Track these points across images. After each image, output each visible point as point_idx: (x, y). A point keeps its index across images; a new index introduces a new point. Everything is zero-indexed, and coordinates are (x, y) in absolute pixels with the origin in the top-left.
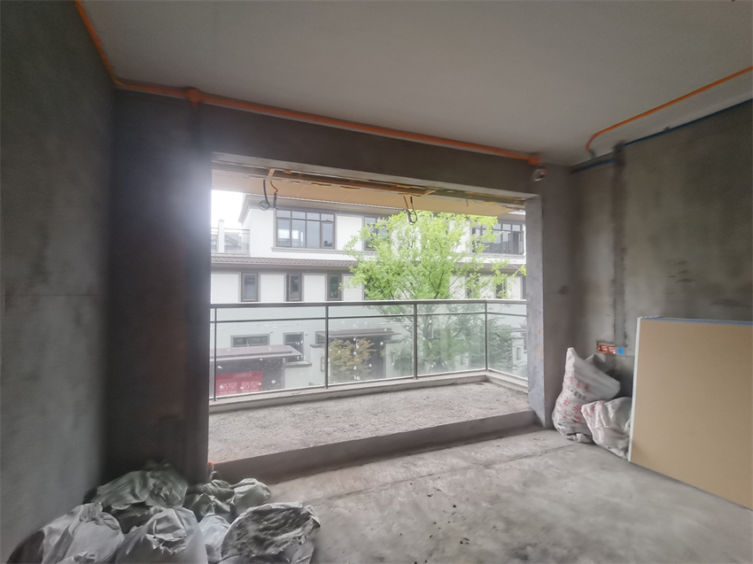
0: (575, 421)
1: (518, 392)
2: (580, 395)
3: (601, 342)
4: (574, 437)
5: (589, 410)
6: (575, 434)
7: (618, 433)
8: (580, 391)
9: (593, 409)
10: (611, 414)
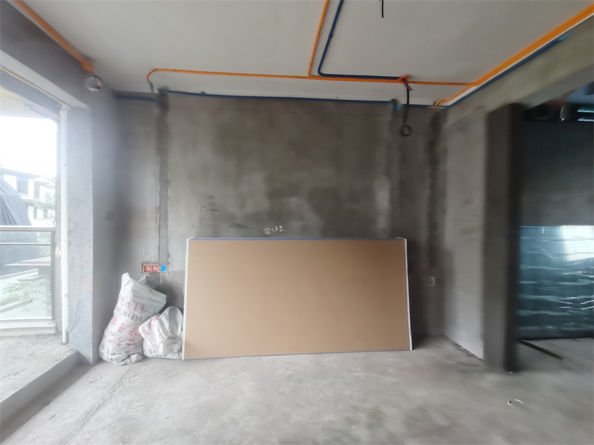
0: (129, 345)
1: (38, 336)
2: (137, 317)
3: (146, 263)
4: (128, 361)
5: (146, 329)
6: (129, 356)
7: (173, 339)
8: (137, 313)
9: (150, 326)
10: (167, 325)
